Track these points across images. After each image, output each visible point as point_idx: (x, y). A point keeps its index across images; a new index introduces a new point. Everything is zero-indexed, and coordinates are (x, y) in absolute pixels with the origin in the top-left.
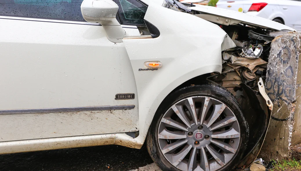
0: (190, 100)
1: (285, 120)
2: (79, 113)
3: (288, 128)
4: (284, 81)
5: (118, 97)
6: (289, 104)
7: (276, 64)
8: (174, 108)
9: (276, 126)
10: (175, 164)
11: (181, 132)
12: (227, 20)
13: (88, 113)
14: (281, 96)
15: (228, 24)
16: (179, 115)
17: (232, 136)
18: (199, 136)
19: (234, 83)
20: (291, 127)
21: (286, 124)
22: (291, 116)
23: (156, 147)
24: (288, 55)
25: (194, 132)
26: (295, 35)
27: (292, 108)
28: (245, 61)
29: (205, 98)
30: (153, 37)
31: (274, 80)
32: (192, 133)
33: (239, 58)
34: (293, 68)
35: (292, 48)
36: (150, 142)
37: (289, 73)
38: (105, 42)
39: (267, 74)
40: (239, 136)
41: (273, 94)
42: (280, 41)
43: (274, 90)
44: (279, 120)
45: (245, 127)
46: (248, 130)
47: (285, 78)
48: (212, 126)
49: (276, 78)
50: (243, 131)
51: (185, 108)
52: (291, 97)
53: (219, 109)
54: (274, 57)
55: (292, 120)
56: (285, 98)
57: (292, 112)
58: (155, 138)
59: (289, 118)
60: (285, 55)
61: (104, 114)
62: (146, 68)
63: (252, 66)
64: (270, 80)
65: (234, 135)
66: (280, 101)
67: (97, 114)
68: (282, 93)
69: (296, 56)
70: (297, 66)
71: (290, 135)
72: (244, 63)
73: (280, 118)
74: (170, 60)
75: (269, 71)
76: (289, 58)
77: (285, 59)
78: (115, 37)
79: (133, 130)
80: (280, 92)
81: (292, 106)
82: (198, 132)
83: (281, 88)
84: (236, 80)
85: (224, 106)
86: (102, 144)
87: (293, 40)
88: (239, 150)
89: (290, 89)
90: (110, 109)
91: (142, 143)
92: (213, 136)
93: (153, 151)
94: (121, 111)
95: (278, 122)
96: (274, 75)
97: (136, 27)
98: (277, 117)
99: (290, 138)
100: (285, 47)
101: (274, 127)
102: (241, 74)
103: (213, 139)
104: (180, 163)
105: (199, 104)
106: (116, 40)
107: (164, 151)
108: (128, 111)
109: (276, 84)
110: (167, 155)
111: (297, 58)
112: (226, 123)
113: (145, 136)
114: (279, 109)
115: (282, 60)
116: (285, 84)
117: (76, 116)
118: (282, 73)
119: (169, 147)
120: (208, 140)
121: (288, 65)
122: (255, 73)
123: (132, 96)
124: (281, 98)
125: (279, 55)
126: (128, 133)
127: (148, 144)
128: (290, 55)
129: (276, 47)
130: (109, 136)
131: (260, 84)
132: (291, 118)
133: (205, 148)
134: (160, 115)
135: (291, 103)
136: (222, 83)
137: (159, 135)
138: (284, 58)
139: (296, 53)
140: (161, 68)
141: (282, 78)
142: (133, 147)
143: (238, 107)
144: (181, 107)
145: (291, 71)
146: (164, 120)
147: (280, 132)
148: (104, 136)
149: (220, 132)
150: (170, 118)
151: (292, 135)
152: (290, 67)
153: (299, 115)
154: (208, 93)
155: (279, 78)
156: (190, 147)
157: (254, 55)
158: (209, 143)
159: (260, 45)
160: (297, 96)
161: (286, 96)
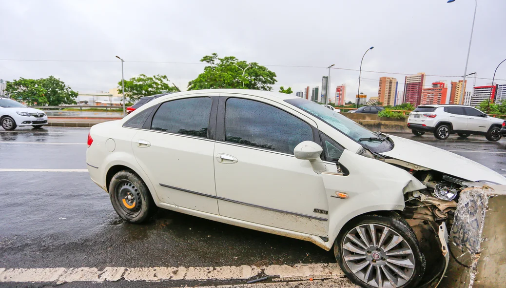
0: (372, 226)
1: (467, 267)
2: (288, 215)
3: (470, 276)
4: (469, 230)
5: (315, 210)
6: (472, 253)
7: (464, 213)
8: (358, 228)
9: (458, 269)
10: (354, 271)
11: (362, 249)
12: (416, 166)
13: (294, 216)
14: (465, 243)
15: (417, 170)
16: (361, 235)
17: (406, 265)
18: (376, 256)
19: (425, 216)
20: (472, 276)
21: (468, 271)
22: (473, 265)
23: (341, 253)
24: (475, 208)
25: (372, 252)
26: (483, 193)
27: (475, 259)
28: (437, 201)
29: (384, 228)
30: (344, 175)
31: (460, 227)
32: (371, 252)
33: (430, 197)
34: (479, 222)
35: (479, 203)
36: (336, 248)
37: (475, 224)
38: (310, 171)
39: (455, 218)
40: (413, 267)
41: (459, 239)
42: (468, 193)
43: (460, 236)
44: (462, 265)
45: (420, 261)
46: (424, 264)
47: (471, 228)
48: (389, 251)
49: (462, 226)
50: (418, 263)
51: (367, 232)
52: (475, 248)
53: (397, 240)
54: (461, 205)
55: (474, 269)
56: (469, 247)
57: (475, 262)
58: (340, 247)
59: (471, 267)
60: (472, 208)
61: (305, 220)
62: (337, 196)
63: (442, 207)
64: (457, 226)
65: (409, 266)
66: (464, 247)
67: (300, 219)
68: (467, 241)
69: (482, 212)
70: (483, 221)
71: (471, 283)
72: (436, 203)
73: (463, 263)
74: (355, 194)
75: (456, 217)
76: (476, 211)
77: (472, 212)
78: (318, 169)
79: (325, 236)
80: (465, 239)
81: (475, 257)
82: (376, 253)
83: (466, 236)
84: (427, 214)
85: (401, 239)
86: (302, 239)
87: (480, 196)
88: (412, 279)
89: (475, 240)
90: (310, 217)
91: (330, 248)
92: (388, 260)
93: (338, 256)
94: (317, 220)
95: (460, 266)
96: (461, 222)
97: (335, 164)
98: (460, 261)
99: (471, 285)
100: (473, 200)
101: (457, 269)
102: (433, 210)
103: (388, 262)
104: (358, 272)
105: (379, 231)
106: (318, 172)
107: (346, 259)
108: (322, 222)
109: (462, 230)
110: (349, 262)
111: (483, 214)
112: (401, 253)
113: (332, 244)
114: (463, 255)
115: (469, 211)
116: (470, 234)
117: (287, 216)
118: (468, 223)
119: (351, 257)
120: (384, 262)
121: (475, 218)
122: (448, 213)
123: (327, 213)
124: (465, 245)
125: (467, 205)
126: (321, 237)
127: (335, 250)
128: (477, 209)
129: (465, 198)
130: (307, 235)
131: (441, 228)
132: (473, 267)
133: (380, 268)
134: (346, 231)
135: (474, 254)
136: (414, 214)
137: (343, 245)
138: (471, 210)
139: (482, 209)
140: (348, 198)
141: (467, 227)
142: (323, 248)
143: (414, 242)
144: (363, 229)
145: (476, 224)
146: (348, 235)
147: (461, 276)
148: (304, 235)
149: (396, 259)
150: (354, 235)
151: (474, 283)
152: (476, 220)
153: (484, 267)
154: (388, 224)
155: (465, 226)
156: (368, 263)
157: (447, 197)
158: (384, 265)
159: (454, 190)
160: (481, 248)
161: (470, 245)
